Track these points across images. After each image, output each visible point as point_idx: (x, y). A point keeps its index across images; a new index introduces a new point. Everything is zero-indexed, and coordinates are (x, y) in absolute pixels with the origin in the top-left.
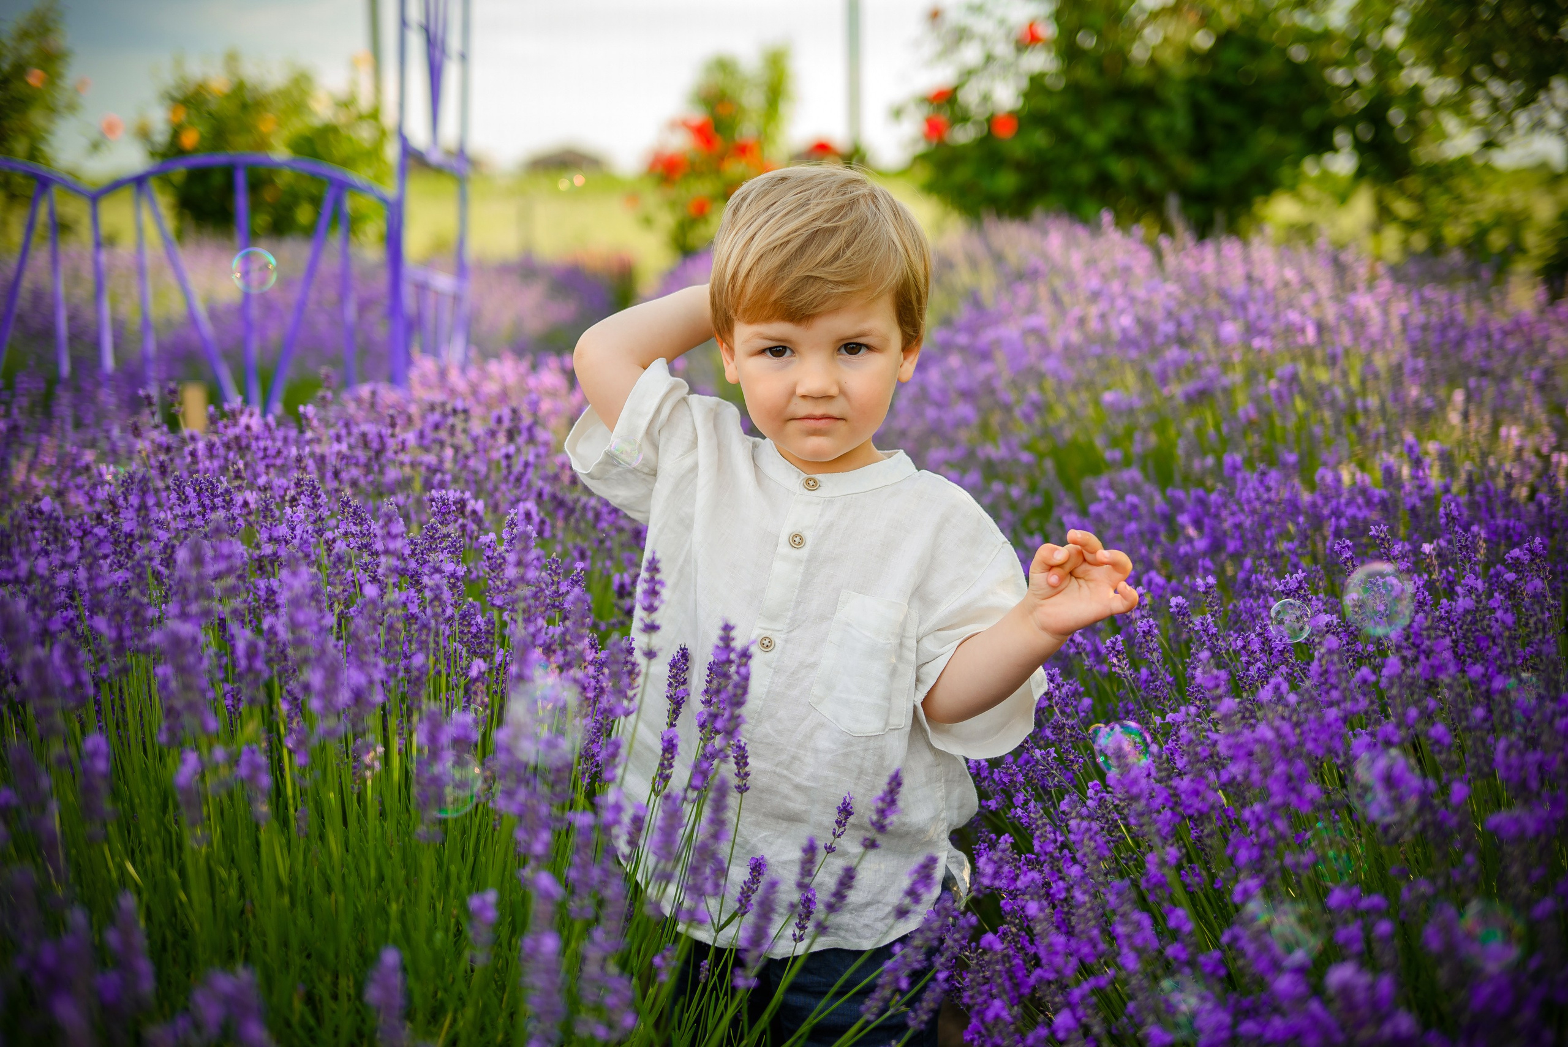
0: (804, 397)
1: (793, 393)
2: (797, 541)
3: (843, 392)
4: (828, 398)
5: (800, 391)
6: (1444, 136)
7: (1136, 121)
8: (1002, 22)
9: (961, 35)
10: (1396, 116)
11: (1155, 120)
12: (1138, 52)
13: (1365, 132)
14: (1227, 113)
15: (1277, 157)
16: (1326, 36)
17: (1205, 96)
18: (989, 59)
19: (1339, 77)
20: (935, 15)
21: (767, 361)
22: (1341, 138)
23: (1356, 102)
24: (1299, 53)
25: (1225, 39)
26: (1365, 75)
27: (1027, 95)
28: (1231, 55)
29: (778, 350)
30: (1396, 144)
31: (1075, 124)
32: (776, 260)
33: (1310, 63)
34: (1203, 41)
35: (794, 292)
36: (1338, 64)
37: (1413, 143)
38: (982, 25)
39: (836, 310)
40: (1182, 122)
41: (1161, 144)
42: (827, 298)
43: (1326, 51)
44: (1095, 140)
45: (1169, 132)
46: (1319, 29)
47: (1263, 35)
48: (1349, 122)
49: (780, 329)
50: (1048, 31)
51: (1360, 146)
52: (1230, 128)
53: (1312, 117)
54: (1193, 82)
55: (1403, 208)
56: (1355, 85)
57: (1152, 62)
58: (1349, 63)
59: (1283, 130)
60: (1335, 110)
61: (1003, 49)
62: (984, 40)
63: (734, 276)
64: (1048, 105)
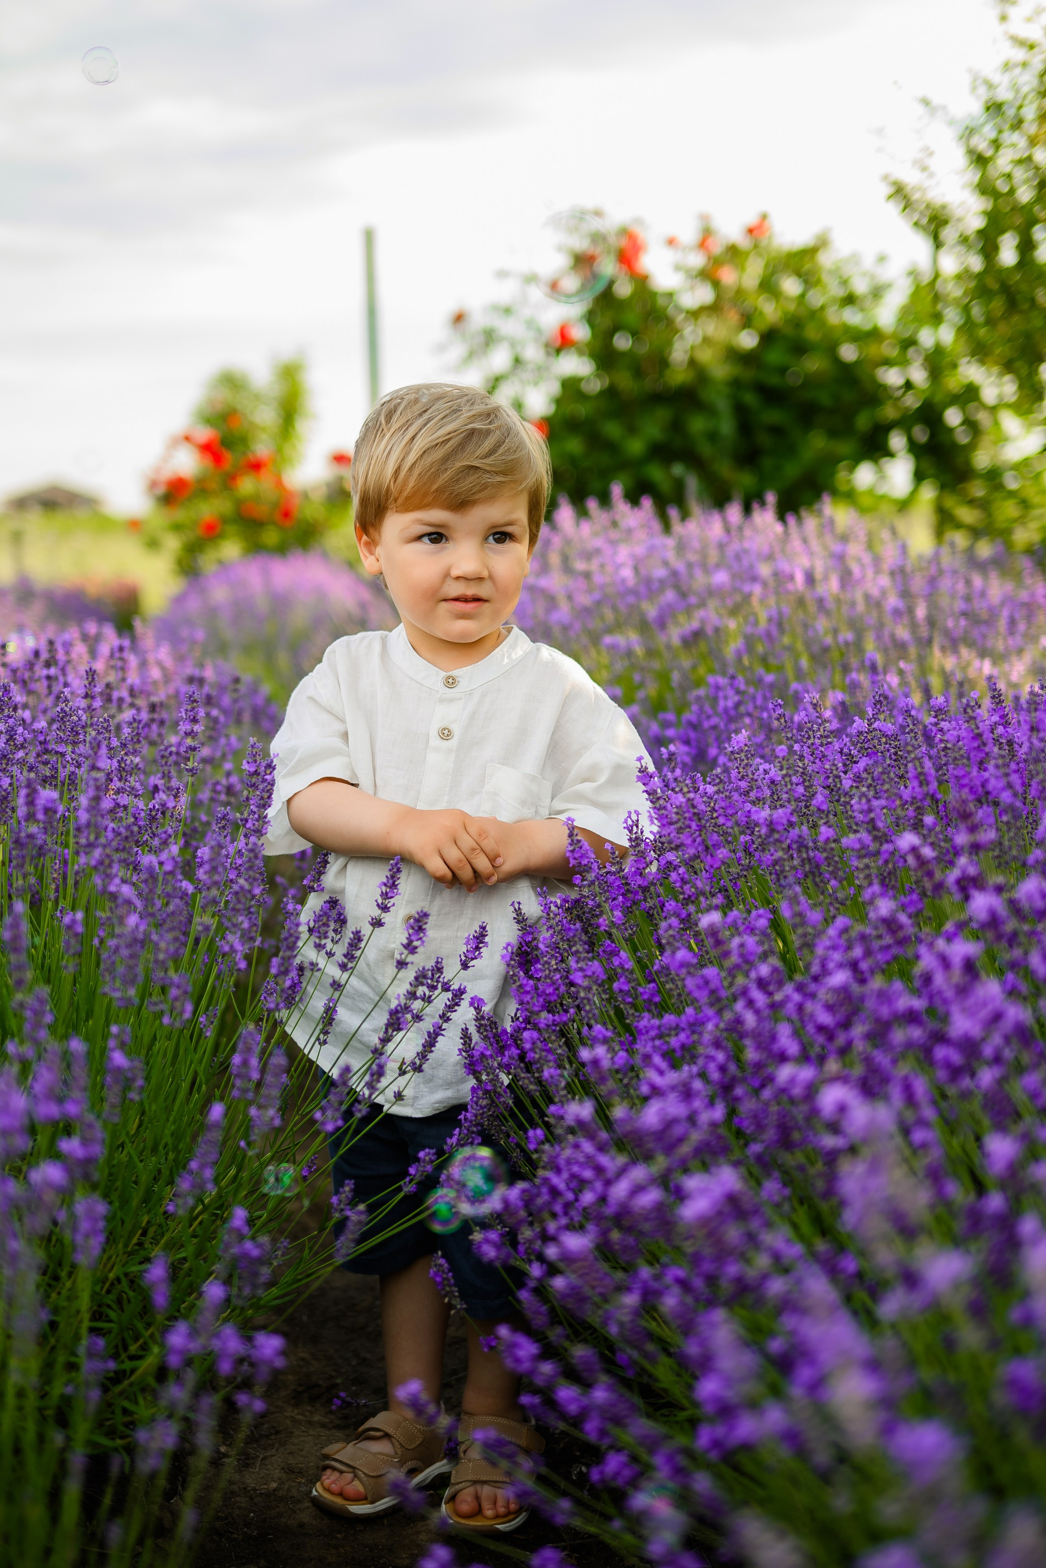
0: (458, 578)
1: (447, 575)
2: (445, 734)
3: (491, 577)
4: (480, 579)
5: (455, 573)
6: (1003, 439)
7: (677, 426)
8: (531, 324)
9: (489, 338)
10: (953, 417)
11: (697, 425)
12: (678, 354)
13: (921, 434)
14: (773, 416)
15: (831, 462)
16: (874, 335)
17: (750, 399)
18: (518, 361)
19: (892, 377)
20: (459, 319)
21: (425, 546)
22: (897, 441)
23: (912, 402)
24: (848, 353)
25: (769, 337)
26: (919, 375)
27: (559, 402)
28: (775, 357)
29: (437, 536)
30: (954, 446)
31: (612, 429)
32: (439, 454)
33: (858, 363)
34: (748, 340)
35: (455, 480)
36: (887, 362)
37: (972, 447)
38: (508, 327)
39: (491, 499)
40: (727, 426)
41: (705, 449)
42: (485, 487)
43: (874, 350)
44: (636, 447)
45: (713, 436)
46: (868, 327)
47: (811, 333)
48: (904, 423)
49: (437, 515)
50: (581, 333)
51: (914, 448)
52: (777, 431)
53: (863, 421)
54: (736, 384)
55: (967, 515)
56: (908, 385)
57: (692, 362)
58: (903, 362)
59: (833, 433)
60: (889, 412)
61: (533, 353)
62: (513, 344)
63: (397, 472)
64: (582, 410)
